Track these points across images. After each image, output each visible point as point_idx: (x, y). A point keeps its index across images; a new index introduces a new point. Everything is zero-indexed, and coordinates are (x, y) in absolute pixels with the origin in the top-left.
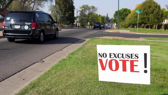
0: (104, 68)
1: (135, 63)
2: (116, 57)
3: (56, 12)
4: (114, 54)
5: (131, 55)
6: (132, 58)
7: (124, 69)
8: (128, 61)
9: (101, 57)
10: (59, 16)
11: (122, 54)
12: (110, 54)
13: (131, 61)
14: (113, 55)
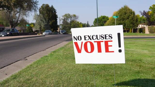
1: (109, 44)
2: (91, 39)
3: (40, 21)
5: (105, 35)
6: (106, 39)
7: (100, 51)
8: (103, 41)
10: (43, 24)
11: (96, 36)
12: (85, 36)
13: (105, 41)
14: (87, 37)
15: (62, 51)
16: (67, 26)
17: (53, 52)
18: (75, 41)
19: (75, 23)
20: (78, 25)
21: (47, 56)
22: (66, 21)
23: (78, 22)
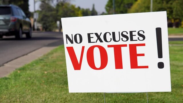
0: (77, 66)
1: (139, 50)
2: (101, 41)
4: (96, 34)
5: (131, 32)
6: (132, 40)
7: (119, 65)
8: (126, 46)
9: (72, 42)
11: (111, 34)
12: (89, 35)
14: (94, 36)
15: (38, 67)
16: (49, 14)
17: (20, 70)
18: (69, 45)
19: (66, 7)
20: (73, 12)
21: (6, 79)
22: (48, 4)
23: (73, 7)
